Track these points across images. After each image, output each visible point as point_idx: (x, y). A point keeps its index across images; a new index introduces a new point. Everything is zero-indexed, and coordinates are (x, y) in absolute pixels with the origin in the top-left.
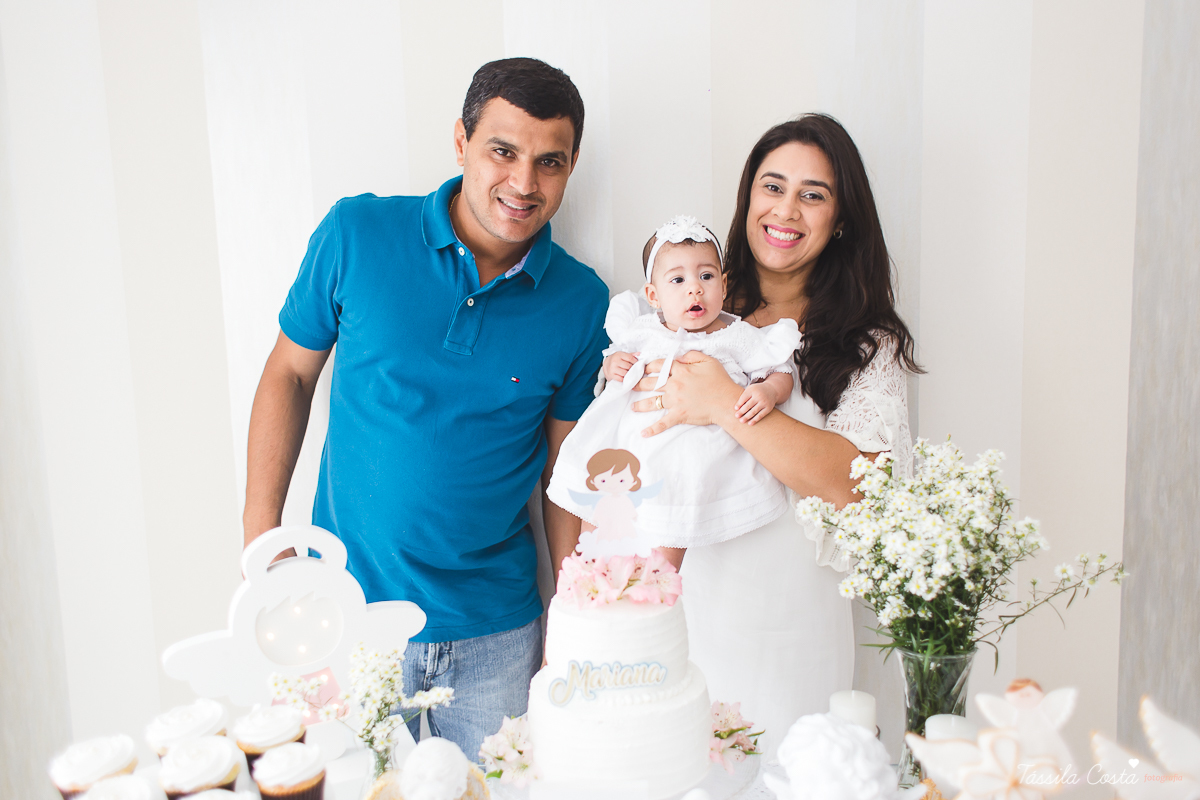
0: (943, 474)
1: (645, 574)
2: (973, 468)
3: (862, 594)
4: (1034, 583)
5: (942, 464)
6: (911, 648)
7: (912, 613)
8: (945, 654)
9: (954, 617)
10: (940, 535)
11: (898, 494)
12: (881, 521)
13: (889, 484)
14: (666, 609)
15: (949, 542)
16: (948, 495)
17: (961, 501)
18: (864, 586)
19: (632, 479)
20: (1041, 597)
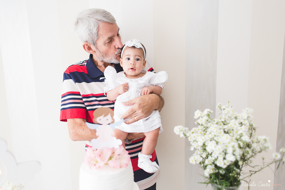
0: (229, 117)
1: (116, 156)
2: (240, 115)
3: (198, 163)
4: (263, 159)
5: (229, 113)
6: (216, 183)
7: (217, 171)
8: (229, 186)
9: (233, 173)
10: (229, 143)
11: (212, 125)
12: (205, 136)
13: (209, 121)
14: (123, 169)
15: (233, 147)
16: (231, 126)
17: (237, 128)
18: (199, 160)
19: (111, 119)
20: (266, 165)
